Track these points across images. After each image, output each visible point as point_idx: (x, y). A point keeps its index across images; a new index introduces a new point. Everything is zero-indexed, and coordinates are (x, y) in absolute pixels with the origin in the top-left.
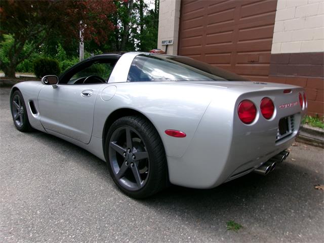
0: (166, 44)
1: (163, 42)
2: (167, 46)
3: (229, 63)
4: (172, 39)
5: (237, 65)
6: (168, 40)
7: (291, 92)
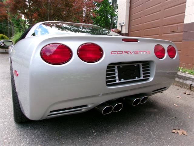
0: (121, 25)
1: (120, 24)
2: (122, 26)
3: (158, 35)
4: (124, 21)
5: (163, 35)
6: (122, 22)
7: (139, 41)
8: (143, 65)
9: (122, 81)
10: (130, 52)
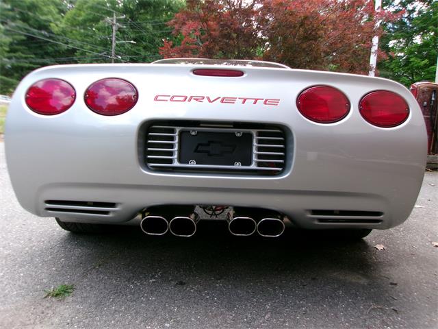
7: (245, 75)
8: (260, 134)
9: (193, 164)
10: (208, 99)
